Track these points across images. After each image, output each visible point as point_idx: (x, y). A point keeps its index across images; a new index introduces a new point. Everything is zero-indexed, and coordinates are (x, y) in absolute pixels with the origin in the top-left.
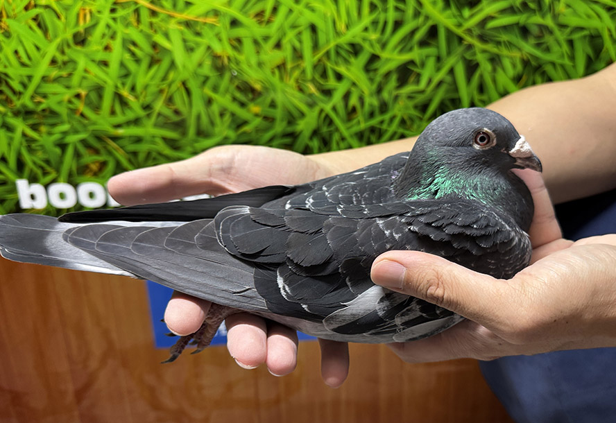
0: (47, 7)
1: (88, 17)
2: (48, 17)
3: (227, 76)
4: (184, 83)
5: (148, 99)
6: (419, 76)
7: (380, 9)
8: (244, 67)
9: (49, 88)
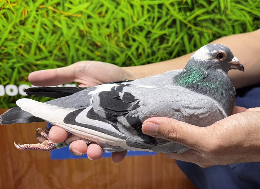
0: (9, 9)
1: (26, 14)
2: (9, 14)
3: (85, 39)
4: (67, 42)
5: (51, 49)
6: (168, 40)
7: (151, 12)
8: (93, 35)
9: (8, 43)
